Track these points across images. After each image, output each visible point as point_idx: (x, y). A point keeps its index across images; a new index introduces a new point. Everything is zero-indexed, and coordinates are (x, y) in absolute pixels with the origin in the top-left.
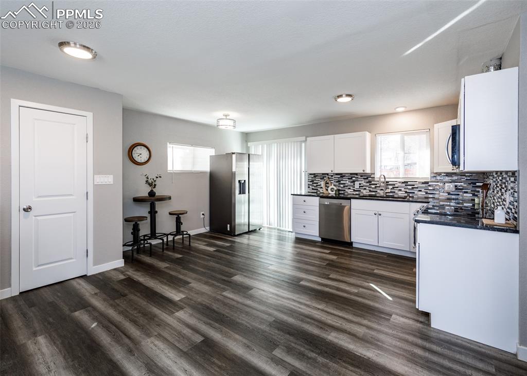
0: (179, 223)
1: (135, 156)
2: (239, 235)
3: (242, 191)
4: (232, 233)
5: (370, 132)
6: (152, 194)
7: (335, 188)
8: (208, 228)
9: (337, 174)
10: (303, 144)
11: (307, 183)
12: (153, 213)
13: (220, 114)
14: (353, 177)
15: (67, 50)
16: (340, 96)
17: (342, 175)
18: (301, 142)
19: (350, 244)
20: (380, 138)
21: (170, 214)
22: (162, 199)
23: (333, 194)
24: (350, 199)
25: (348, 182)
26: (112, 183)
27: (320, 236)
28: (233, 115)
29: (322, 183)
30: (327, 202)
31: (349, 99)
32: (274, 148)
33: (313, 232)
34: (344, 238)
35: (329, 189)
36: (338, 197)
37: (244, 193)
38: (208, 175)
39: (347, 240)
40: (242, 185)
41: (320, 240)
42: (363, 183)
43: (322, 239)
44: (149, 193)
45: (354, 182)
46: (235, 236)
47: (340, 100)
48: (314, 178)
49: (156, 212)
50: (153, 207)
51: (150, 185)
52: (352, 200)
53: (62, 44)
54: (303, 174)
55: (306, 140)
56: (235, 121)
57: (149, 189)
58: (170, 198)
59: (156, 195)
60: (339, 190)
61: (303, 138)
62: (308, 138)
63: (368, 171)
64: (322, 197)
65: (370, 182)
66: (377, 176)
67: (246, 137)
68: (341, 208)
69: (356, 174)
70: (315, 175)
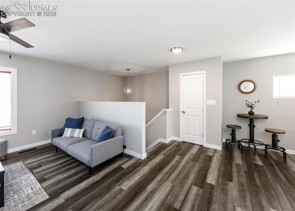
1: (242, 88)
6: (251, 113)
12: (252, 127)
21: (266, 130)
22: (259, 118)
26: (215, 104)
44: (249, 113)
49: (254, 126)
50: (252, 122)
57: (249, 109)
58: (267, 118)
59: (255, 114)
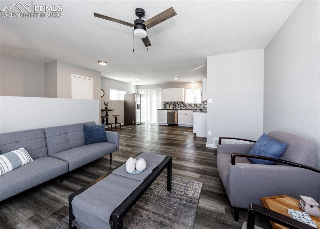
0: (116, 119)
2: (137, 125)
3: (138, 108)
4: (135, 124)
5: (184, 88)
7: (173, 107)
8: (124, 123)
9: (173, 102)
10: (161, 91)
11: (162, 105)
13: (132, 79)
14: (178, 103)
15: (100, 63)
16: (175, 77)
17: (175, 102)
18: (160, 90)
19: (177, 125)
20: (187, 90)
21: (113, 116)
22: (110, 110)
23: (172, 109)
24: (177, 110)
25: (177, 105)
27: (167, 123)
28: (137, 79)
29: (168, 106)
30: (170, 111)
31: (177, 78)
32: (149, 92)
33: (165, 122)
34: (175, 123)
35: (170, 107)
36: (173, 109)
37: (139, 109)
38: (124, 102)
39: (176, 124)
40: (138, 106)
41: (167, 125)
42: (182, 105)
43: (168, 124)
44: (105, 108)
45: (179, 105)
46: (136, 125)
47: (174, 78)
48: (165, 104)
49: (108, 115)
50: (107, 113)
51: (106, 105)
52: (178, 110)
53: (99, 62)
54: (161, 102)
55: (162, 89)
56: (137, 82)
58: (113, 110)
59: (108, 109)
60: (174, 108)
61: (161, 89)
62: (163, 89)
63: (183, 101)
64: (168, 110)
65: (184, 105)
66: (186, 103)
67: (137, 87)
68: (174, 113)
69: (179, 102)
70: (165, 102)
